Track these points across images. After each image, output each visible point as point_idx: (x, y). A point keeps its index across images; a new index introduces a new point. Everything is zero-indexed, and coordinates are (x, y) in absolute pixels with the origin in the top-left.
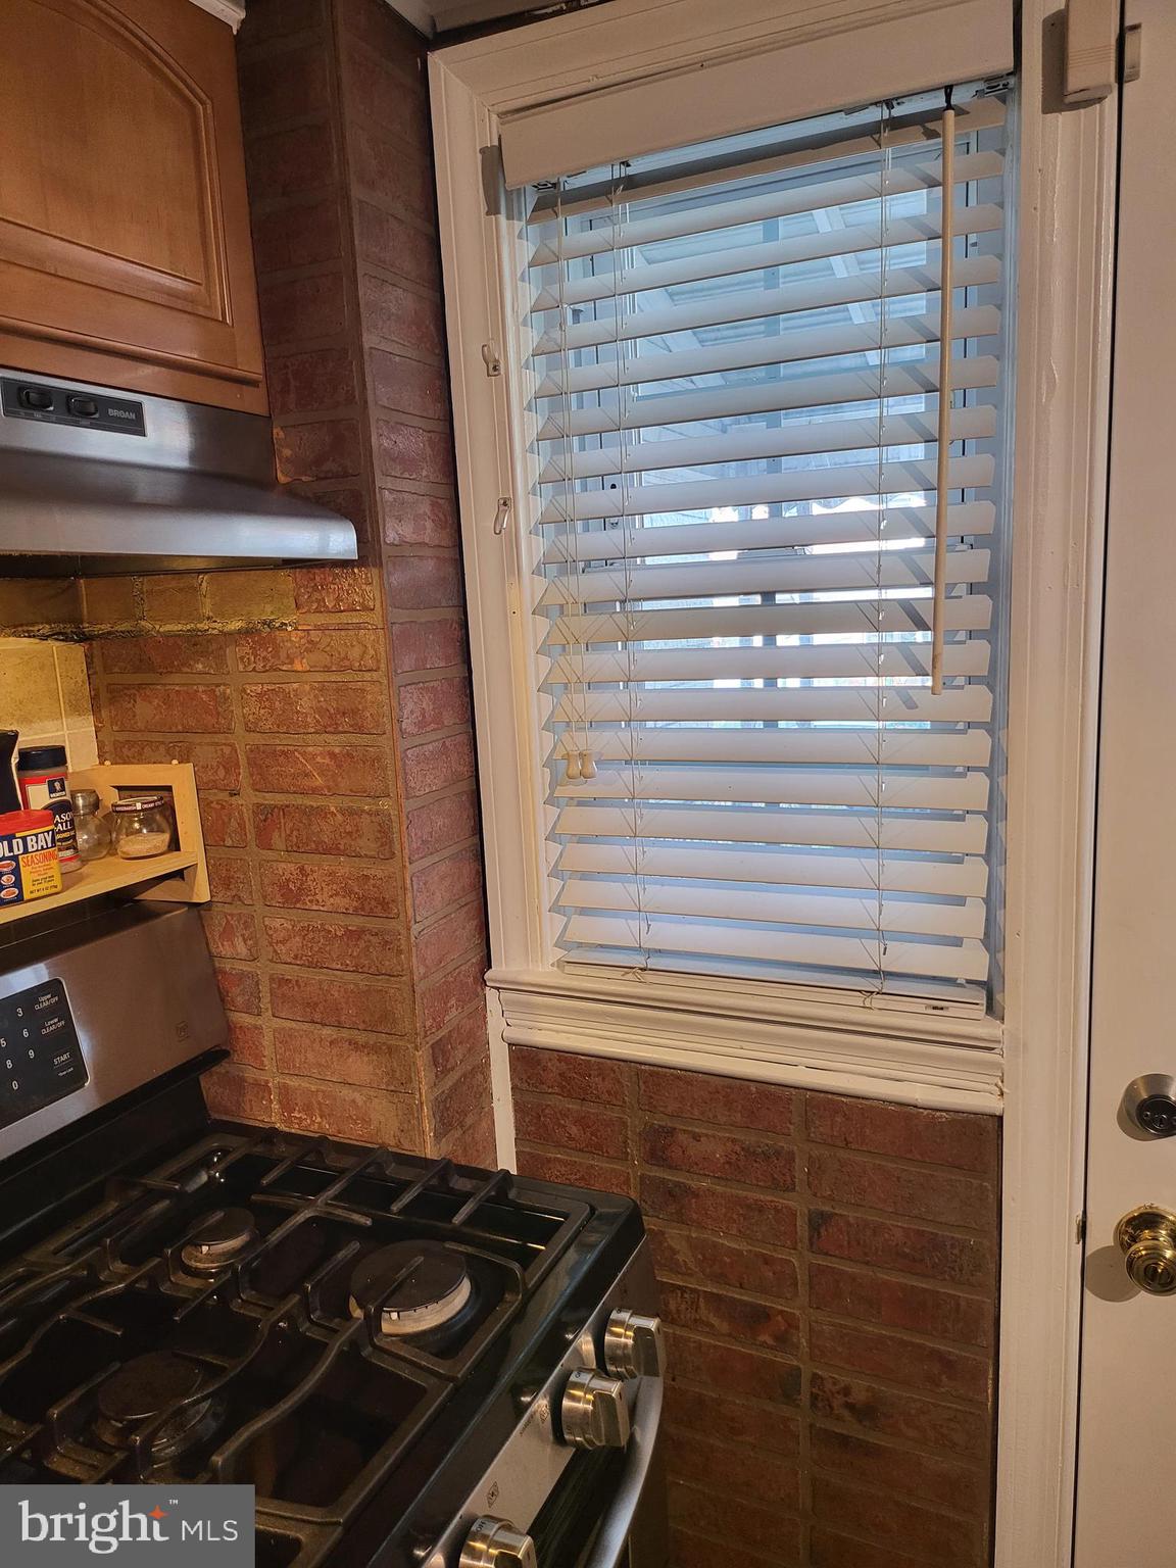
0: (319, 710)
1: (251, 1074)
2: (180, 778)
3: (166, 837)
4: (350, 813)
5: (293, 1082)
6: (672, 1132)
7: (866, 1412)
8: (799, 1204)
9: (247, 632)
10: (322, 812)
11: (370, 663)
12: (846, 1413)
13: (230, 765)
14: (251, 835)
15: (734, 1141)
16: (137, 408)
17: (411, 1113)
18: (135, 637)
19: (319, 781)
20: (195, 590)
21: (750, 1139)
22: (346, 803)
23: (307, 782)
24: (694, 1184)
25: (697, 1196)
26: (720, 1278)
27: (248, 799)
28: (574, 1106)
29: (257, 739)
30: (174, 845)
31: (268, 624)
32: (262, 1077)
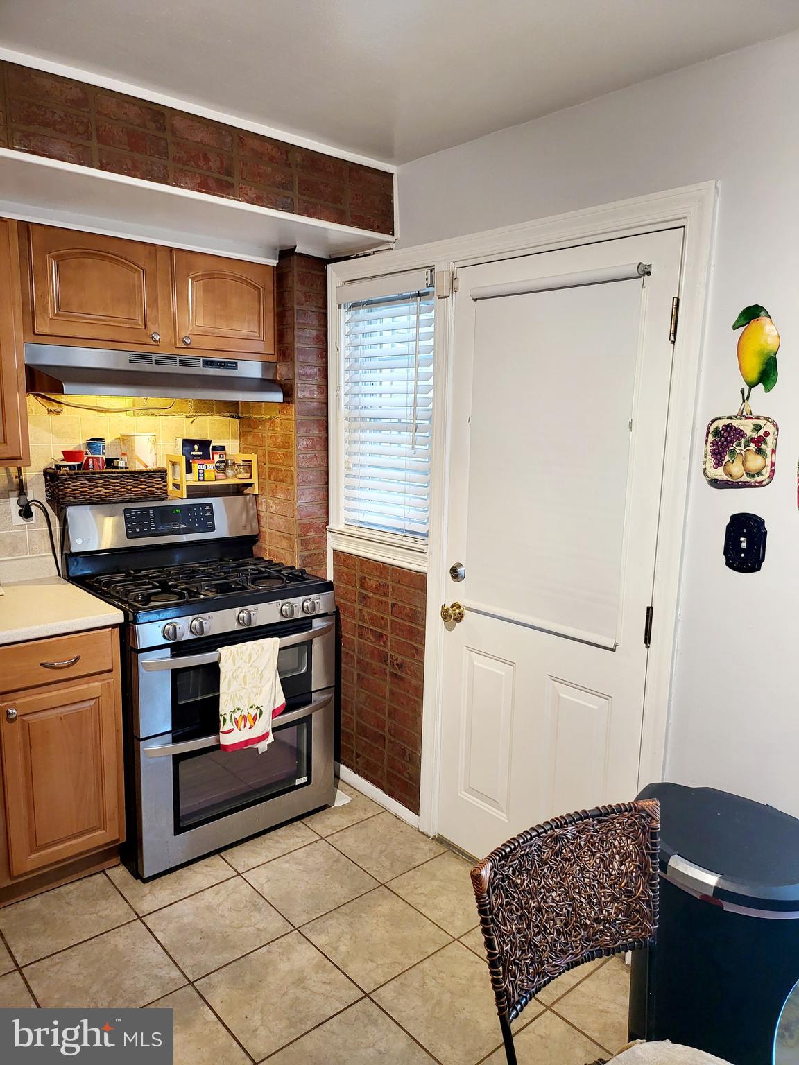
0: (282, 442)
1: (264, 545)
2: (254, 458)
3: (249, 474)
4: (286, 470)
5: (271, 548)
6: (365, 578)
7: (400, 666)
8: (390, 601)
9: (270, 419)
10: (281, 470)
11: (291, 430)
12: (396, 666)
13: (264, 456)
14: (267, 477)
15: (377, 581)
16: (236, 363)
17: (293, 557)
18: (250, 418)
19: (281, 461)
20: (261, 406)
21: (380, 580)
22: (285, 467)
23: (278, 461)
24: (369, 595)
25: (369, 598)
26: (373, 624)
27: (267, 466)
28: (345, 569)
29: (270, 449)
30: (251, 477)
31: (274, 417)
32: (266, 546)
